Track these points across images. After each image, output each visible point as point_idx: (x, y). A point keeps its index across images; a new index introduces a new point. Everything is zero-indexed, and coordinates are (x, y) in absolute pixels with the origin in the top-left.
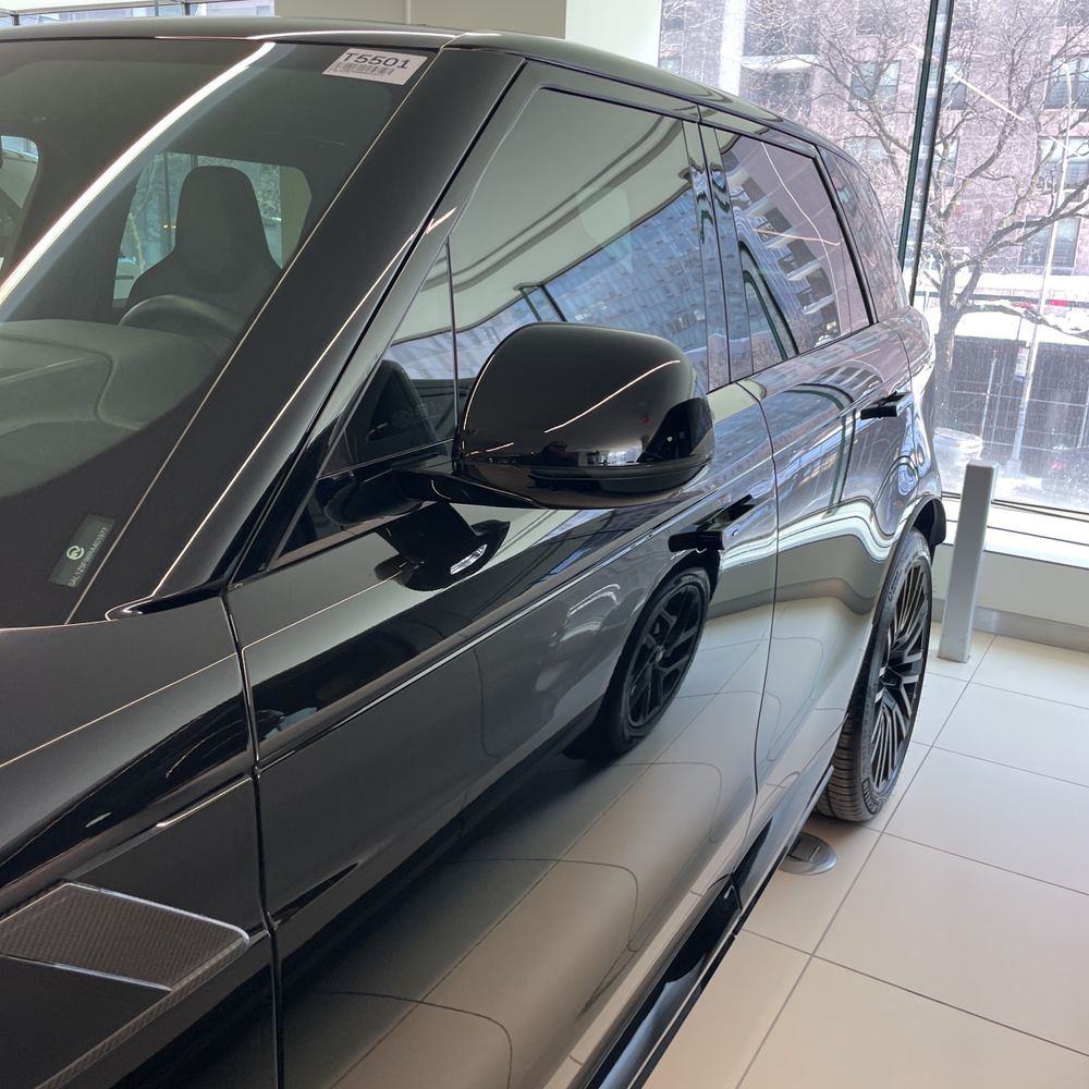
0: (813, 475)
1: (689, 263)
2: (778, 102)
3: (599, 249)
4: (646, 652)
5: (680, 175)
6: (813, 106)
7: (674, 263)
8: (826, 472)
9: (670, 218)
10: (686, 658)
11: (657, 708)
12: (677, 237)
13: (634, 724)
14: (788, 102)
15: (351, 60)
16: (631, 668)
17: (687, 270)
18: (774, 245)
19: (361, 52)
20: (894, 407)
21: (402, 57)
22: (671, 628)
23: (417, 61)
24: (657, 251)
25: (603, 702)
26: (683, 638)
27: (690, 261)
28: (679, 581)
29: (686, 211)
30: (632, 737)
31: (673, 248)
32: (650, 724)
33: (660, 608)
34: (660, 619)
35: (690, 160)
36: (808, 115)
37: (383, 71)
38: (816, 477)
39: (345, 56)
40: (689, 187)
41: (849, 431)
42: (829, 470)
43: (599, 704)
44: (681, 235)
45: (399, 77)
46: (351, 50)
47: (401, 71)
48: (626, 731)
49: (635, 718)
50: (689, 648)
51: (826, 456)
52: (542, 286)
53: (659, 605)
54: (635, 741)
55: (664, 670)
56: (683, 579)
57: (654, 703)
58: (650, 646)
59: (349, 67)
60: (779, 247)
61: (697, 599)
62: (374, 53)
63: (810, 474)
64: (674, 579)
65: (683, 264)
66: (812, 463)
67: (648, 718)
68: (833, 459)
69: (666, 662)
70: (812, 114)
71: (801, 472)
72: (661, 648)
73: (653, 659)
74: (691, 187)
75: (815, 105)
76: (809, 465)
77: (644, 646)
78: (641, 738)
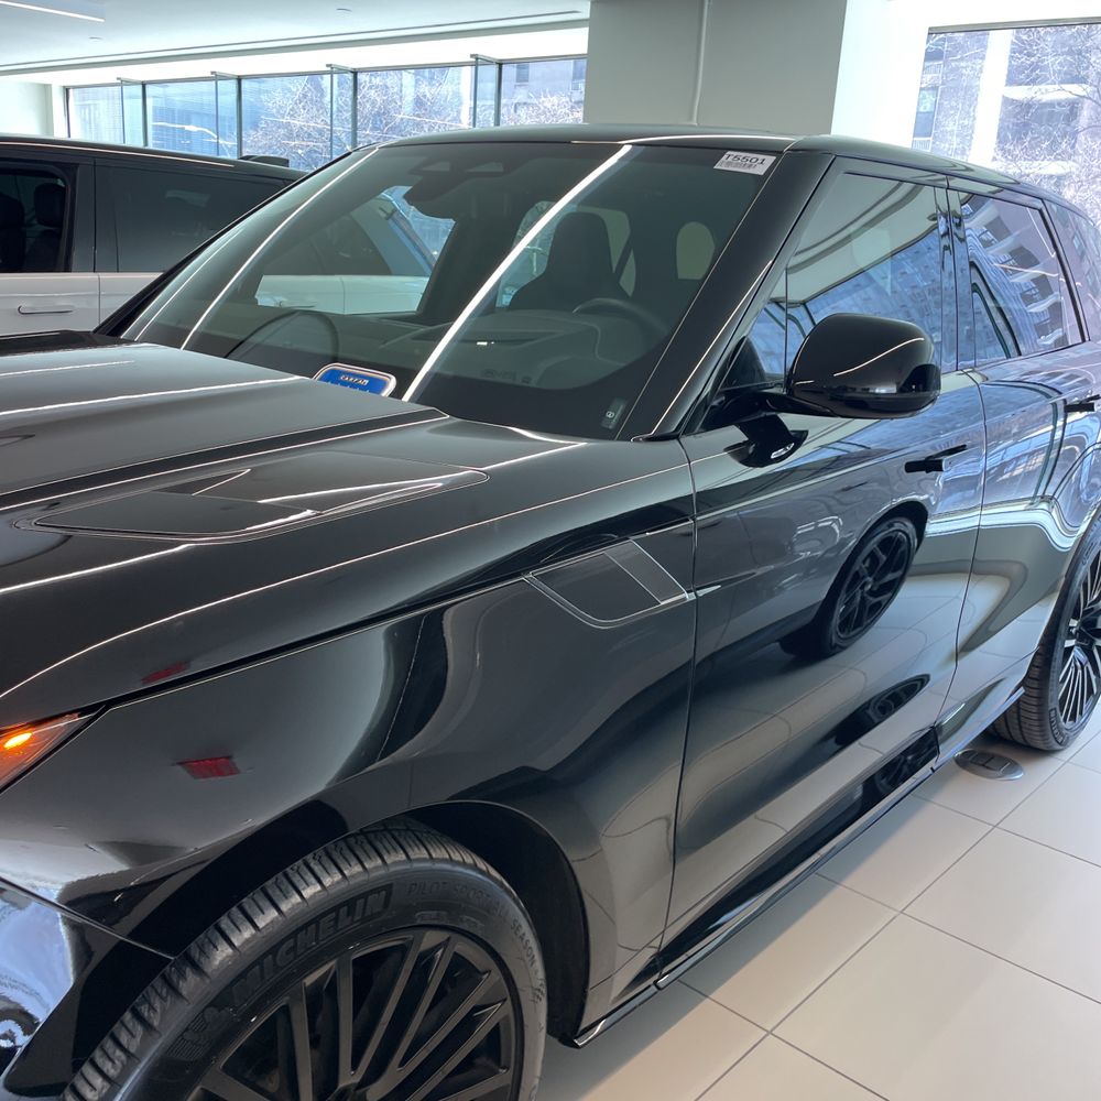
0: (1016, 473)
1: (932, 292)
2: (1039, 133)
3: (862, 272)
4: (857, 577)
5: (929, 218)
6: (1079, 138)
7: (916, 291)
8: (1029, 472)
9: (917, 252)
10: (890, 594)
11: (859, 629)
12: (923, 269)
13: (842, 636)
14: (1050, 134)
15: (730, 159)
16: (846, 586)
17: (929, 298)
18: (1017, 280)
19: (735, 153)
20: (1093, 404)
21: (761, 157)
22: (881, 565)
23: (770, 160)
24: (900, 280)
25: (821, 606)
26: (890, 577)
27: (934, 290)
28: (891, 525)
29: (932, 247)
30: (836, 645)
31: (918, 278)
32: (853, 639)
33: (873, 544)
34: (872, 555)
35: (938, 207)
36: (1073, 147)
37: (750, 166)
38: (1020, 475)
39: (726, 156)
40: (936, 227)
41: (1058, 434)
42: (1035, 471)
43: (817, 608)
44: (927, 267)
45: (760, 170)
46: (729, 153)
47: (761, 165)
48: (834, 638)
49: (842, 630)
50: (892, 588)
51: (1031, 454)
52: (804, 304)
53: (872, 542)
54: (837, 649)
55: (871, 599)
56: (896, 524)
57: (859, 623)
58: (861, 575)
59: (729, 164)
60: (1022, 283)
61: (904, 547)
62: (744, 154)
63: (1014, 469)
64: (887, 523)
65: (926, 292)
66: (1018, 458)
67: (852, 633)
68: (1040, 459)
69: (872, 593)
70: (1077, 146)
71: (1003, 465)
72: (870, 579)
73: (862, 587)
74: (937, 228)
75: (1081, 137)
76: (1011, 460)
77: (857, 572)
78: (843, 648)
